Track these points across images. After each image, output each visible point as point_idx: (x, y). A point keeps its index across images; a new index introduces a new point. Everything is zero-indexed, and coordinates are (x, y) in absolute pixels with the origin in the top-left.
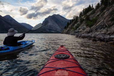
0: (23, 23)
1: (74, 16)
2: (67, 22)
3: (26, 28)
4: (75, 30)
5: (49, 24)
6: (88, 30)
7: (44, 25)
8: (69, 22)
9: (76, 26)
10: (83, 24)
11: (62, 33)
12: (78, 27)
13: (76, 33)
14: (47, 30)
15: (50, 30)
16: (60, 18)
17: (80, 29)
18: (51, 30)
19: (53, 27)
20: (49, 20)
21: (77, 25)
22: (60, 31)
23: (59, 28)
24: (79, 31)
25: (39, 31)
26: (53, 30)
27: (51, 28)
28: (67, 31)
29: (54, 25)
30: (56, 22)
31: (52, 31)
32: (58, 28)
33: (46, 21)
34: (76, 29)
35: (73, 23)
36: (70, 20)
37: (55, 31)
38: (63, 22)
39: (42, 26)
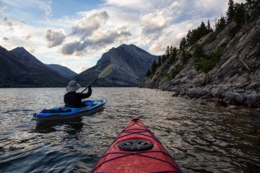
0: (53, 65)
1: (168, 47)
2: (152, 62)
3: (61, 76)
4: (170, 79)
5: (113, 66)
6: (202, 79)
8: (157, 61)
9: (173, 70)
10: (188, 66)
11: (140, 87)
12: (177, 73)
13: (174, 85)
15: (113, 79)
16: (136, 52)
17: (182, 76)
18: (117, 80)
19: (119, 72)
20: (111, 57)
21: (176, 67)
22: (137, 82)
23: (134, 76)
24: (180, 81)
27: (116, 76)
28: (152, 81)
29: (122, 69)
30: (128, 61)
32: (132, 74)
33: (105, 60)
34: (174, 77)
35: (166, 63)
36: (160, 57)
38: (142, 61)
39: (96, 70)
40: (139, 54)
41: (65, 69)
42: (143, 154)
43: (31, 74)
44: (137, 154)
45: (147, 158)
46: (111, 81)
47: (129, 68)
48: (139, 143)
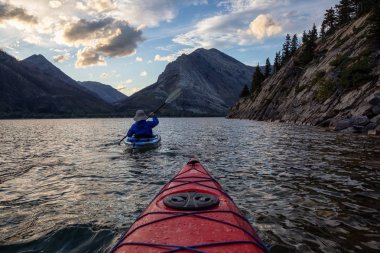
0: (89, 83)
5: (182, 83)
7: (162, 89)
15: (184, 104)
16: (222, 61)
18: (189, 105)
20: (181, 68)
22: (220, 109)
23: (216, 99)
26: (196, 106)
27: (189, 100)
29: (198, 88)
30: (207, 76)
31: (191, 110)
32: (214, 96)
33: (171, 75)
37: (201, 107)
38: (230, 75)
39: (157, 90)
40: (225, 63)
41: (109, 89)
42: (202, 215)
43: (54, 97)
44: (194, 215)
45: (207, 221)
46: (180, 108)
47: (209, 87)
48: (197, 199)
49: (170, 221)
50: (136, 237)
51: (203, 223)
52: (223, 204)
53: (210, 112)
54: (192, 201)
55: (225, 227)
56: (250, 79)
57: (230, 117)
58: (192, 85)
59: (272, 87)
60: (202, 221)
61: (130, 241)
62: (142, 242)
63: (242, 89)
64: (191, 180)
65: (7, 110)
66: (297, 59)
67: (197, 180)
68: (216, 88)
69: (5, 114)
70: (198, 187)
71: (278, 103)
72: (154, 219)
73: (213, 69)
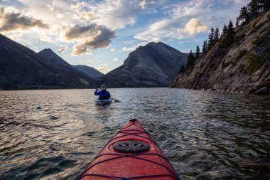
5: (140, 65)
7: (126, 69)
14: (135, 80)
15: (141, 79)
16: (165, 50)
18: (145, 80)
20: (139, 56)
23: (162, 75)
25: (117, 83)
26: (150, 80)
27: (144, 76)
29: (150, 68)
30: (156, 60)
31: (146, 83)
32: (161, 73)
33: (132, 59)
37: (152, 81)
39: (123, 70)
40: (168, 52)
41: (92, 70)
42: (138, 156)
43: (57, 75)
44: (132, 156)
45: (141, 161)
47: (157, 67)
48: (136, 145)
49: (117, 160)
50: (94, 170)
51: (139, 162)
52: (152, 149)
53: (158, 84)
54: (132, 147)
55: (153, 164)
56: (185, 61)
57: (172, 87)
58: (146, 66)
59: (202, 65)
60: (138, 160)
61: (90, 173)
62: (98, 174)
63: (179, 68)
64: (131, 132)
65: (29, 84)
66: (221, 44)
67: (136, 133)
68: (163, 68)
69: (28, 87)
70: (136, 137)
71: (208, 76)
72: (106, 159)
73: (161, 56)
